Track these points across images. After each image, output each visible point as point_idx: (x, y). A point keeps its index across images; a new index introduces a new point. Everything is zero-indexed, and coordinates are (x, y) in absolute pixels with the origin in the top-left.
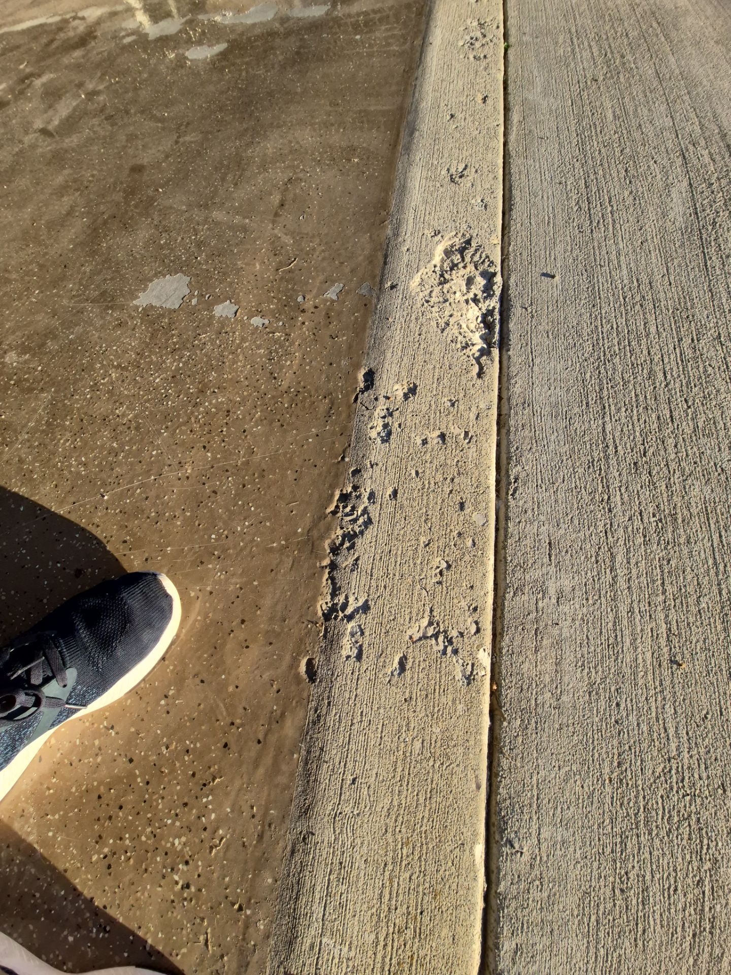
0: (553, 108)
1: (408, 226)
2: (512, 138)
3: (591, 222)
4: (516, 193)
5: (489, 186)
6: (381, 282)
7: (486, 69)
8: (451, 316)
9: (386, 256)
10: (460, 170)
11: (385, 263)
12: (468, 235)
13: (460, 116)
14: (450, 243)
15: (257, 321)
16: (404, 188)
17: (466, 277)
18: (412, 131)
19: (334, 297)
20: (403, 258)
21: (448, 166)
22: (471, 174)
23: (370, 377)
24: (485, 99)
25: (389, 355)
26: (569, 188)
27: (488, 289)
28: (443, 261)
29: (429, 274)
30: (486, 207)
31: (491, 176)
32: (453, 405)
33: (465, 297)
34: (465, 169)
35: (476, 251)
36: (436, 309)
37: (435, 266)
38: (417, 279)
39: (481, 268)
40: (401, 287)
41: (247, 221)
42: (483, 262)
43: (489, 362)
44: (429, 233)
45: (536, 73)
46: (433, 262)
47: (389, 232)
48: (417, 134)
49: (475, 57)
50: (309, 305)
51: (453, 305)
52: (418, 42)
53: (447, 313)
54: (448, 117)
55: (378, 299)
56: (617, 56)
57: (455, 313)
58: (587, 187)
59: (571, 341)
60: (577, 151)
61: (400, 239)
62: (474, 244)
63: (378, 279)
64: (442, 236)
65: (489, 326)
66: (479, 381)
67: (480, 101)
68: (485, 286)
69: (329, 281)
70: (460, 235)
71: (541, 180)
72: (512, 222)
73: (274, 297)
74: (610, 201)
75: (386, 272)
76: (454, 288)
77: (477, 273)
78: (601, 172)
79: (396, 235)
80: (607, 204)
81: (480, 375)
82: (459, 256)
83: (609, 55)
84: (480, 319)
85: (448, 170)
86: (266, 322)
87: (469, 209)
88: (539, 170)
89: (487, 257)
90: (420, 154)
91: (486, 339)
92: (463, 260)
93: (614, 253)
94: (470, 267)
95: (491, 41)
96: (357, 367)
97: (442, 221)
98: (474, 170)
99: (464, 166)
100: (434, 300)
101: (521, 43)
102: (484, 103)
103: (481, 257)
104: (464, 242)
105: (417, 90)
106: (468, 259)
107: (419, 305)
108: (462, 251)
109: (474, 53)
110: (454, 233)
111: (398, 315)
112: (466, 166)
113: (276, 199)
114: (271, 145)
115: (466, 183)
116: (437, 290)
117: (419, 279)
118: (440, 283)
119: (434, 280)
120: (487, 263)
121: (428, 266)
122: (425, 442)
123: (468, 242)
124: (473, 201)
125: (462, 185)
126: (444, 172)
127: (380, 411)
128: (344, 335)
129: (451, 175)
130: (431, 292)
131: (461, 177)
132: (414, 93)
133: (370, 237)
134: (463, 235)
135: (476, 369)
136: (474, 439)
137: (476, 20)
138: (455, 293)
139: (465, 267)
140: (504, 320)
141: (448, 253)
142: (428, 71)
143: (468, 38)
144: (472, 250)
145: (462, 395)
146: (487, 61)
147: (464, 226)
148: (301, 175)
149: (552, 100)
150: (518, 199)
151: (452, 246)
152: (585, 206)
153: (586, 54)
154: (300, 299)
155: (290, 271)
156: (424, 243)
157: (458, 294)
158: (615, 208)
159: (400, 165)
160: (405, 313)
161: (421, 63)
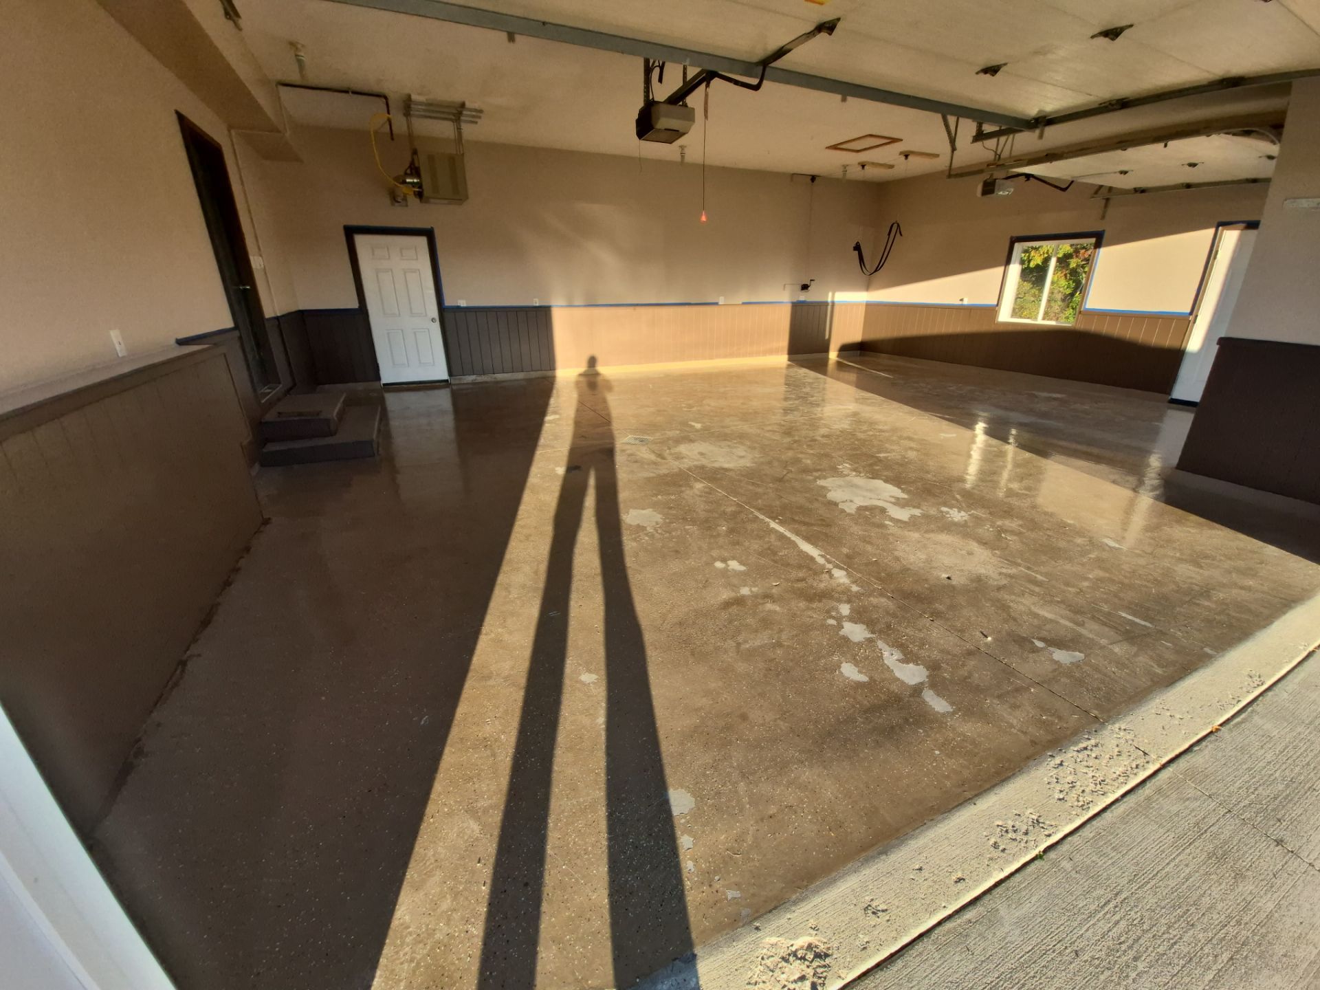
0: (1008, 939)
1: (806, 907)
2: (949, 925)
4: (900, 963)
5: (883, 939)
6: (756, 919)
7: (991, 859)
8: (764, 982)
9: (775, 908)
10: (879, 908)
11: (770, 911)
12: (830, 952)
13: (925, 873)
14: (817, 943)
15: (690, 864)
16: (835, 881)
17: (803, 973)
18: (885, 852)
19: (729, 898)
20: (783, 919)
21: (875, 898)
22: (884, 917)
24: (960, 880)
25: (712, 959)
28: (802, 948)
29: (784, 946)
30: (865, 948)
31: (894, 934)
33: (786, 983)
34: (883, 911)
35: (825, 966)
36: (762, 968)
37: (792, 945)
38: (774, 940)
39: (815, 980)
40: (760, 934)
41: (748, 806)
42: (820, 978)
44: (812, 922)
45: (1034, 899)
46: (792, 942)
47: (794, 897)
48: (884, 857)
49: (995, 843)
50: (717, 886)
51: (773, 979)
52: (967, 794)
53: (764, 978)
54: (917, 867)
55: (743, 926)
56: (1131, 954)
57: (768, 984)
61: (793, 908)
62: (828, 961)
63: (757, 915)
64: (816, 934)
67: (954, 878)
69: (738, 885)
70: (827, 946)
71: (927, 976)
72: (872, 978)
73: (709, 862)
75: (765, 916)
76: (787, 970)
77: (811, 979)
79: (795, 903)
82: (812, 957)
83: (1124, 947)
85: (872, 900)
86: (693, 870)
87: (853, 937)
88: (934, 967)
89: (825, 978)
90: (868, 872)
92: (811, 962)
94: (810, 972)
95: (1026, 842)
97: (827, 925)
98: (888, 918)
99: (885, 908)
100: (768, 962)
101: (1055, 864)
102: (956, 882)
103: (822, 973)
104: (825, 953)
105: (921, 828)
106: (815, 964)
107: (756, 954)
108: (818, 956)
109: (998, 840)
110: (825, 941)
111: (740, 946)
112: (886, 910)
113: (773, 809)
114: (807, 774)
115: (873, 920)
116: (777, 959)
117: (775, 941)
118: (783, 958)
119: (783, 952)
120: (820, 981)
121: (788, 941)
123: (827, 955)
124: (861, 936)
125: (868, 918)
126: (867, 898)
128: (709, 922)
129: (870, 906)
130: (772, 956)
131: (874, 913)
132: (917, 828)
133: (783, 888)
134: (829, 948)
137: (1038, 814)
138: (783, 973)
139: (808, 967)
141: (810, 947)
142: (946, 822)
143: (1010, 823)
144: (823, 963)
146: (1002, 854)
147: (836, 944)
148: (799, 811)
149: (1017, 932)
151: (816, 947)
153: (1103, 926)
154: (717, 878)
155: (731, 858)
156: (802, 925)
157: (784, 976)
159: (850, 865)
160: (744, 950)
161: (950, 811)
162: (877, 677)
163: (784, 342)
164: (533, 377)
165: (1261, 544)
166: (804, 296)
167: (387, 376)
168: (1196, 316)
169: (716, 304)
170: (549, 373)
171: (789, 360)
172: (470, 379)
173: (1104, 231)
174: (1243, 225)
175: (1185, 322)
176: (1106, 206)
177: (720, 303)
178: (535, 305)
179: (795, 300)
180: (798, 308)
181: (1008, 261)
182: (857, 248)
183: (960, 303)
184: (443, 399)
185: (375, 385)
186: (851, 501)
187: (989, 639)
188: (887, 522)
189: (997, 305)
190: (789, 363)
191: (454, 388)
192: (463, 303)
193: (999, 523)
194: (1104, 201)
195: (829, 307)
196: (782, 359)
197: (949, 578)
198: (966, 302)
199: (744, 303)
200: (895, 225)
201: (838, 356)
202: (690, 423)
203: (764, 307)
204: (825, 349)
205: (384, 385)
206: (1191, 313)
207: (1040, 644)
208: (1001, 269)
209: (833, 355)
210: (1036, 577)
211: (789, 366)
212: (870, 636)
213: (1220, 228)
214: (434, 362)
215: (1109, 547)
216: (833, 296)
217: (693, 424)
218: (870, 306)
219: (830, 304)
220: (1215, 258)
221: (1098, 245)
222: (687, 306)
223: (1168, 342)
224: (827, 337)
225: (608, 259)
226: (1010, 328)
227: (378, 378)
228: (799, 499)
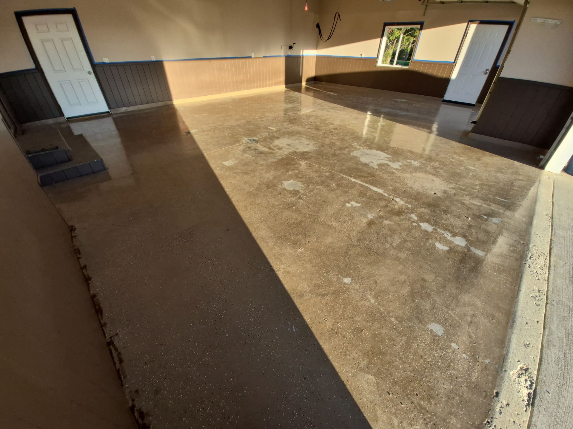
0: (559, 336)
1: (511, 354)
2: (545, 340)
3: (563, 382)
4: (543, 360)
6: (502, 367)
7: (539, 310)
9: (504, 360)
11: (503, 362)
13: (529, 324)
14: (522, 366)
15: (464, 355)
16: (510, 340)
17: (525, 379)
18: (514, 322)
19: (488, 363)
20: (509, 363)
21: (524, 340)
22: (531, 347)
23: (497, 393)
24: (538, 322)
25: (503, 391)
26: (559, 367)
27: (531, 386)
28: (520, 371)
29: (515, 373)
30: (534, 360)
32: (518, 415)
33: (524, 385)
35: (530, 373)
36: (516, 385)
38: (512, 372)
39: (530, 379)
40: (508, 372)
41: (460, 321)
42: (531, 378)
43: (529, 409)
44: (517, 360)
45: (555, 319)
46: (517, 370)
47: (505, 353)
49: (536, 304)
50: (480, 360)
51: (521, 386)
52: (517, 288)
53: (519, 388)
54: (525, 323)
55: (501, 372)
57: (521, 389)
58: (564, 370)
59: (550, 415)
60: (564, 356)
61: (508, 357)
62: (529, 371)
64: (520, 363)
65: (529, 397)
66: (525, 413)
67: (536, 322)
68: (530, 384)
69: (486, 357)
70: (526, 365)
71: (551, 360)
72: (541, 369)
73: (469, 351)
74: (570, 378)
75: (504, 365)
78: (569, 367)
79: (507, 355)
80: (569, 379)
81: (526, 411)
84: (527, 394)
86: (467, 358)
87: (529, 358)
88: (551, 356)
89: (532, 377)
90: (516, 331)
91: (528, 400)
92: (525, 374)
93: (567, 395)
94: (527, 377)
95: (542, 299)
96: (494, 389)
97: (521, 358)
99: (529, 343)
100: (516, 381)
101: (551, 303)
103: (531, 376)
104: (527, 368)
105: (516, 307)
106: (527, 374)
107: (512, 381)
108: (525, 371)
109: (536, 302)
110: (524, 364)
111: (506, 380)
112: (530, 343)
113: (469, 319)
118: (518, 377)
119: (516, 375)
120: (532, 379)
122: (510, 420)
124: (531, 357)
125: (528, 349)
126: (523, 342)
127: (499, 405)
128: (490, 377)
129: (525, 344)
130: (516, 379)
131: (528, 346)
133: (500, 351)
135: (525, 409)
136: (521, 427)
138: (522, 382)
139: (525, 376)
140: (534, 398)
141: (521, 369)
142: (520, 301)
143: (534, 294)
145: (521, 414)
146: (540, 307)
147: (527, 363)
148: (477, 315)
149: (559, 332)
150: (543, 362)
151: (523, 368)
152: (562, 376)
154: (477, 357)
155: (474, 346)
156: (515, 362)
158: (570, 381)
159: (509, 332)
160: (508, 381)
161: (517, 297)
162: (451, 246)
163: (283, 78)
164: (160, 106)
165: (512, 161)
166: (290, 53)
167: (68, 112)
168: (456, 63)
169: (250, 57)
170: (169, 103)
171: (286, 87)
172: (123, 109)
173: (424, 22)
174: (478, 22)
175: (451, 65)
176: (426, 9)
177: (253, 57)
178: (153, 60)
179: (286, 55)
180: (288, 59)
181: (382, 36)
182: (318, 26)
183: (361, 56)
184: (109, 125)
185: (61, 119)
186: (372, 162)
187: (470, 218)
188: (394, 171)
189: (377, 58)
190: (287, 89)
191: (115, 116)
192: (107, 60)
193: (432, 164)
194: (425, 6)
195: (301, 58)
196: (282, 88)
197: (435, 193)
198: (363, 56)
199: (264, 57)
200: (337, 14)
201: (306, 84)
202: (268, 128)
203: (273, 59)
204: (300, 81)
205: (67, 118)
206: (454, 62)
207: (485, 217)
208: (379, 39)
209: (304, 84)
210: (462, 188)
211: (286, 92)
212: (433, 227)
213: (470, 23)
214: (97, 100)
215: (473, 170)
216: (303, 53)
217: (271, 128)
218: (318, 58)
219: (302, 57)
220: (466, 37)
221: (421, 29)
222: (236, 59)
223: (444, 76)
224: (301, 75)
225: (191, 29)
226: (382, 69)
227: (62, 115)
228: (350, 164)
